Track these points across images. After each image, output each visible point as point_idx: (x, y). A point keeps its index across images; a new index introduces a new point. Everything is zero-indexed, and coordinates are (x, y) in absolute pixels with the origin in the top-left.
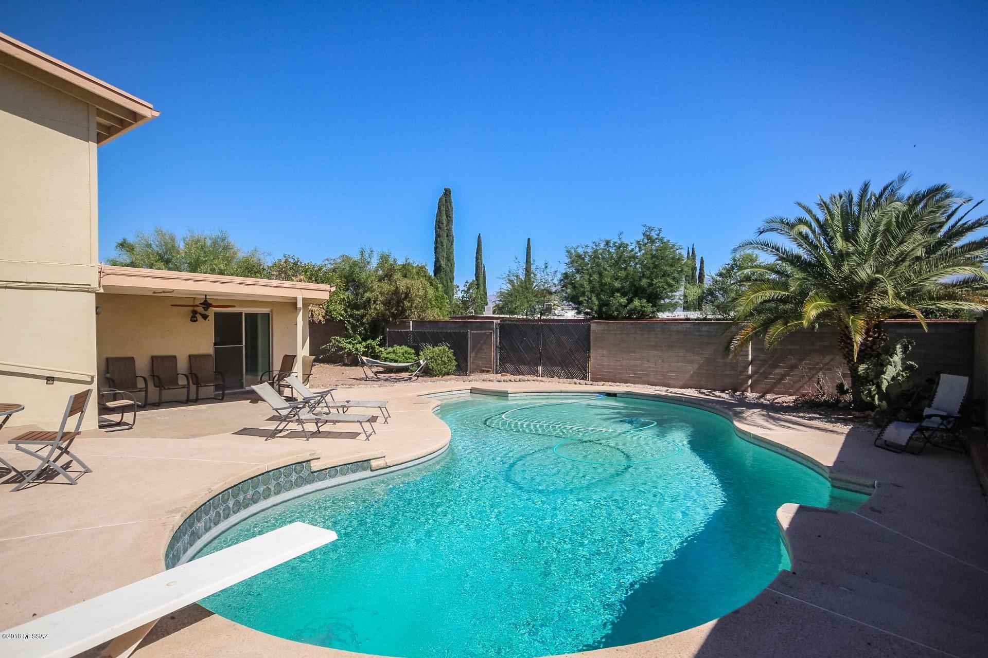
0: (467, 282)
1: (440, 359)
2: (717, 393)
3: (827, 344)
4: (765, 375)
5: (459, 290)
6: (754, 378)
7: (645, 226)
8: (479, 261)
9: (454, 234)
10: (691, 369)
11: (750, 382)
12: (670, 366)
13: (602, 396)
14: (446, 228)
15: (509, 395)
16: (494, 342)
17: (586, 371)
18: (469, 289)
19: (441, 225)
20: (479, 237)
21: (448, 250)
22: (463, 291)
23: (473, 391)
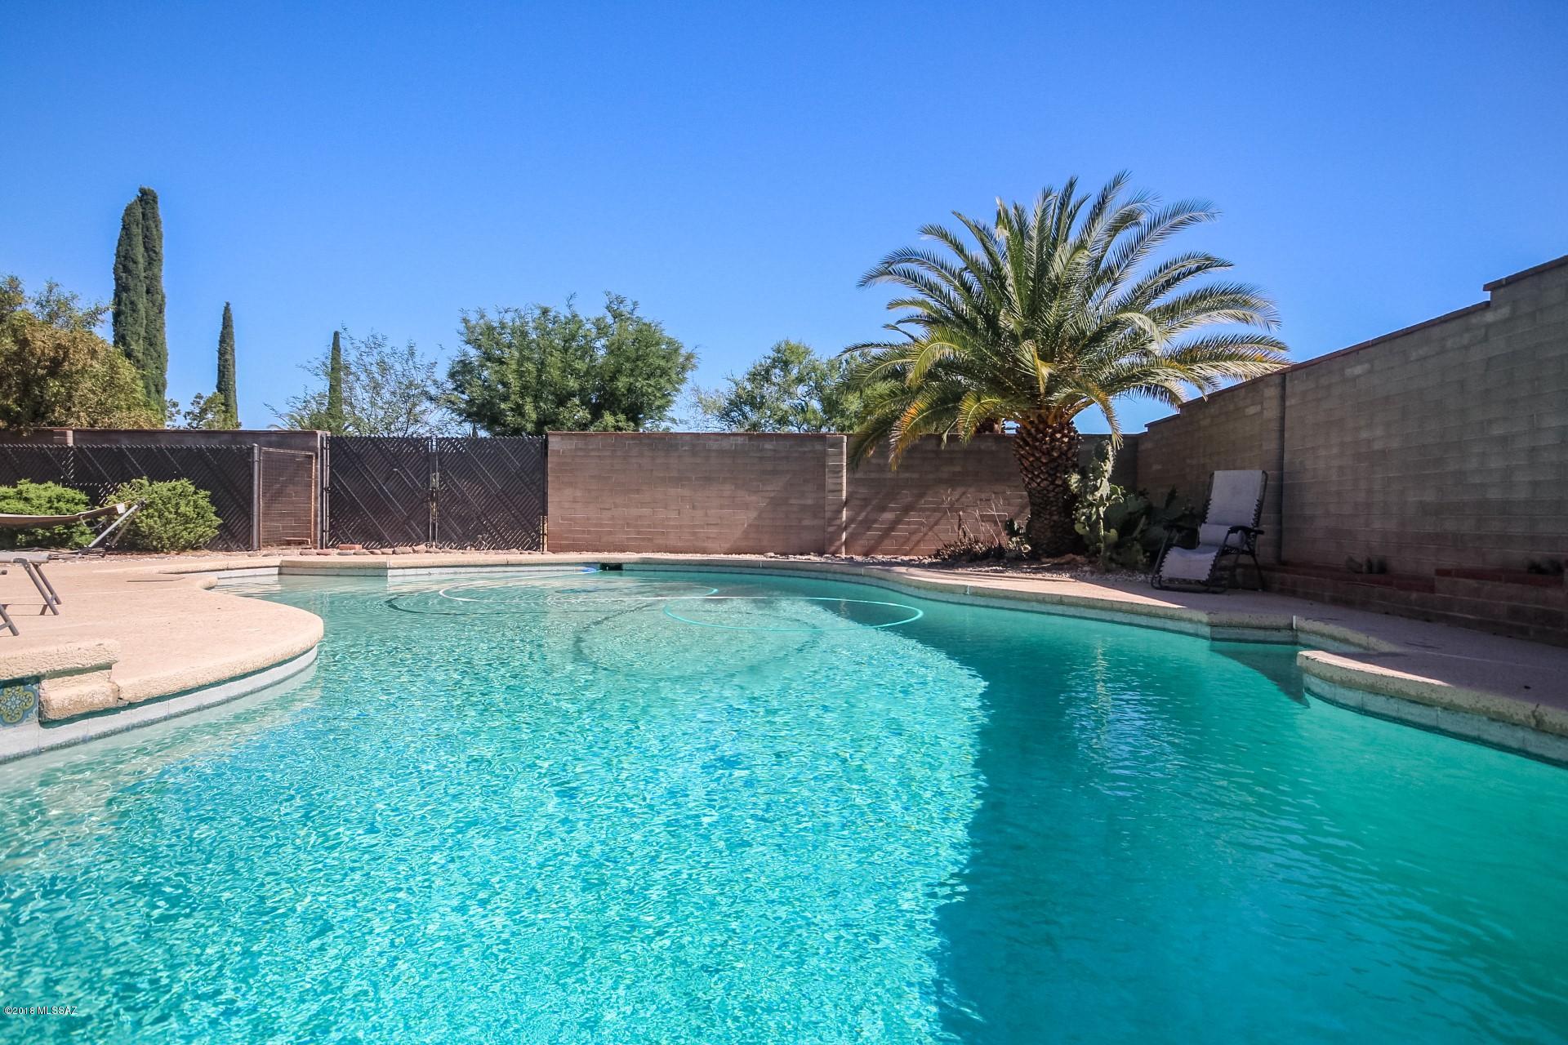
0: (199, 397)
1: (173, 510)
2: (798, 557)
3: (958, 469)
4: (867, 524)
5: (178, 412)
6: (850, 530)
7: (608, 294)
8: (228, 357)
9: (164, 290)
10: (745, 518)
11: (844, 536)
12: (706, 515)
13: (593, 571)
14: (143, 274)
15: (389, 571)
16: (316, 477)
17: (537, 532)
18: (204, 411)
19: (131, 265)
20: (227, 309)
21: (150, 322)
22: (189, 413)
23: (285, 570)
